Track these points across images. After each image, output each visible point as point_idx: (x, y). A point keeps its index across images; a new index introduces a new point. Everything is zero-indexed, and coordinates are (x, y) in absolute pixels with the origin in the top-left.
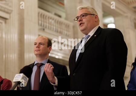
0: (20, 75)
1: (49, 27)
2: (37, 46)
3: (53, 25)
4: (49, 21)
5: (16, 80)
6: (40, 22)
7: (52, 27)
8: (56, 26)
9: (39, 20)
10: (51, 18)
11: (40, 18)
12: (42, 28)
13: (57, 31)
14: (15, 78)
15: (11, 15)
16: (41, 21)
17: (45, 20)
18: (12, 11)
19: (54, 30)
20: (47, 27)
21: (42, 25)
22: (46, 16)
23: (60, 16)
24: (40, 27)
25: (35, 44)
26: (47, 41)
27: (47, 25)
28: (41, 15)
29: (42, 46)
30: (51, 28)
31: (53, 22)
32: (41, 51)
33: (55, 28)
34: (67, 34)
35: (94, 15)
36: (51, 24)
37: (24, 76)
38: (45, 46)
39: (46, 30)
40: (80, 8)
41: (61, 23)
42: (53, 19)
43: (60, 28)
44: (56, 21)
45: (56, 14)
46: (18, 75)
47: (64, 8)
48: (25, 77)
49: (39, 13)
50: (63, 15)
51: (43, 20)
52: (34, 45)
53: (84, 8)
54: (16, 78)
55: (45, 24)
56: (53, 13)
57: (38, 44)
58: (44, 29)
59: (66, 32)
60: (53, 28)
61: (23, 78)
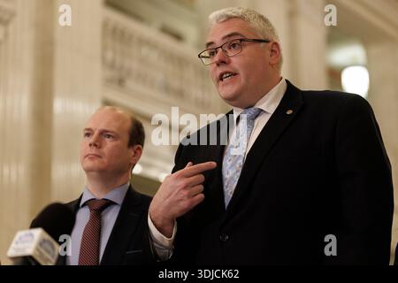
0: (31, 235)
2: (92, 140)
4: (139, 52)
5: (17, 250)
6: (109, 55)
9: (105, 48)
11: (109, 44)
14: (13, 245)
15: (11, 27)
16: (114, 51)
18: (13, 14)
20: (134, 73)
21: (117, 65)
22: (131, 37)
23: (178, 37)
24: (109, 73)
25: (88, 135)
26: (129, 125)
27: (135, 65)
28: (114, 30)
29: (109, 144)
32: (105, 160)
35: (266, 41)
37: (47, 237)
42: (155, 47)
45: (165, 30)
46: (27, 235)
48: (48, 241)
49: (105, 24)
51: (118, 47)
52: (82, 135)
54: (17, 243)
55: (127, 62)
56: (157, 25)
57: (96, 133)
58: (121, 81)
61: (42, 243)
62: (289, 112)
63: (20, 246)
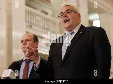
0: (8, 71)
1: (36, 24)
3: (40, 22)
4: (36, 18)
6: (27, 19)
7: (39, 23)
8: (42, 23)
9: (26, 17)
10: (38, 15)
11: (27, 16)
12: (30, 25)
13: (44, 28)
14: (4, 74)
16: (29, 18)
17: (32, 18)
19: (41, 26)
20: (34, 24)
21: (30, 22)
22: (33, 13)
23: (46, 13)
24: (28, 24)
27: (35, 22)
28: (28, 12)
30: (38, 25)
31: (40, 19)
33: (41, 24)
34: (54, 31)
36: (38, 21)
38: (31, 42)
39: (33, 27)
40: (65, 5)
41: (47, 20)
42: (40, 16)
43: (47, 25)
44: (43, 18)
46: (7, 71)
47: (50, 5)
48: (13, 72)
49: (26, 10)
50: (50, 12)
51: (30, 17)
53: (69, 5)
54: (4, 73)
55: (32, 21)
56: (40, 10)
58: (31, 26)
59: (52, 29)
60: (40, 25)
61: (11, 73)
62: (81, 33)
63: (5, 74)
